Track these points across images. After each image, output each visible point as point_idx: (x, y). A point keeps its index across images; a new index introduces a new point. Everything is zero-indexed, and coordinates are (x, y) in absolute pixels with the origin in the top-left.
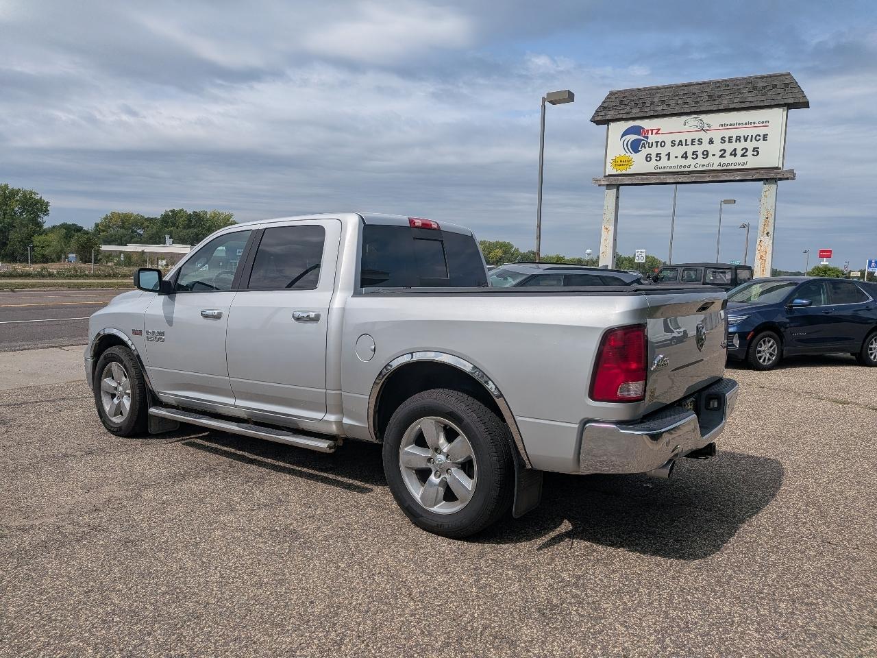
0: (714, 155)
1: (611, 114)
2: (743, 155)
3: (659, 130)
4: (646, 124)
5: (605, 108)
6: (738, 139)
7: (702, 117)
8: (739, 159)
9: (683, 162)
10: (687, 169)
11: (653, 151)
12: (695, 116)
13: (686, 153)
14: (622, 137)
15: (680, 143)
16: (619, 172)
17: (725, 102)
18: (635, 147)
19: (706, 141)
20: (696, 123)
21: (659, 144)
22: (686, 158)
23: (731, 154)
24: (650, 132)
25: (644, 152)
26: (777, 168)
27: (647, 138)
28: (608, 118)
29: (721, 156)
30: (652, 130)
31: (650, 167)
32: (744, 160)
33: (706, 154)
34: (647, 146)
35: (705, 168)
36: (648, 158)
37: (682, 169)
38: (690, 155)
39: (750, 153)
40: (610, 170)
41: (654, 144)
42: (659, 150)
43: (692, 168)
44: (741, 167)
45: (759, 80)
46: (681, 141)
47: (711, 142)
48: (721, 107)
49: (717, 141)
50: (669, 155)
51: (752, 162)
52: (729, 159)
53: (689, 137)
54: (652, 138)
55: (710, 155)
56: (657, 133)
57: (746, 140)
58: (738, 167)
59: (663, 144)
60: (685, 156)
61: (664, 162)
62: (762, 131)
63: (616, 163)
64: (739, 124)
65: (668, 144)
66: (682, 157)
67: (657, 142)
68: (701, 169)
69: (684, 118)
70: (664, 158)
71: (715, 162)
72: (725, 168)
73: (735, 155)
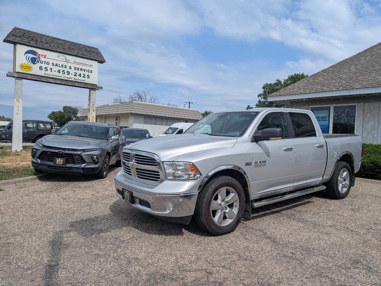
0: (72, 74)
1: (18, 39)
2: (84, 77)
3: (46, 56)
4: (39, 51)
5: (13, 35)
6: (81, 69)
7: (66, 56)
8: (82, 78)
9: (58, 74)
10: (60, 78)
11: (44, 66)
12: (63, 55)
13: (59, 70)
14: (25, 54)
15: (56, 65)
16: (24, 72)
17: (76, 52)
18: (34, 61)
19: (68, 67)
20: (63, 58)
21: (46, 63)
22: (60, 72)
23: (79, 75)
24: (41, 56)
25: (39, 65)
26: (96, 85)
27: (40, 58)
28: (16, 41)
29: (75, 75)
30: (42, 55)
31: (42, 73)
32: (84, 79)
33: (68, 73)
34: (40, 62)
35: (68, 79)
36: (41, 68)
37: (58, 77)
38: (61, 71)
39: (86, 76)
40: (18, 69)
41: (44, 62)
42: (46, 65)
43: (62, 78)
44: (83, 82)
45: (87, 47)
46: (56, 64)
47: (70, 68)
48: (74, 54)
49: (73, 68)
50: (51, 69)
51: (87, 81)
52: (78, 77)
53: (61, 63)
54: (42, 59)
55: (70, 74)
56: (44, 57)
57: (84, 71)
58: (81, 81)
59: (48, 63)
60: (59, 72)
61: (49, 72)
62: (90, 69)
63: (22, 66)
64: (81, 64)
65: (51, 64)
66: (58, 72)
67: (45, 62)
68: (66, 79)
69: (57, 54)
70: (49, 70)
71: (72, 77)
72: (76, 81)
73: (80, 76)
